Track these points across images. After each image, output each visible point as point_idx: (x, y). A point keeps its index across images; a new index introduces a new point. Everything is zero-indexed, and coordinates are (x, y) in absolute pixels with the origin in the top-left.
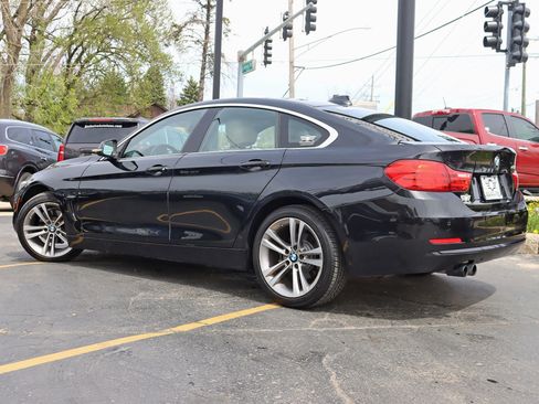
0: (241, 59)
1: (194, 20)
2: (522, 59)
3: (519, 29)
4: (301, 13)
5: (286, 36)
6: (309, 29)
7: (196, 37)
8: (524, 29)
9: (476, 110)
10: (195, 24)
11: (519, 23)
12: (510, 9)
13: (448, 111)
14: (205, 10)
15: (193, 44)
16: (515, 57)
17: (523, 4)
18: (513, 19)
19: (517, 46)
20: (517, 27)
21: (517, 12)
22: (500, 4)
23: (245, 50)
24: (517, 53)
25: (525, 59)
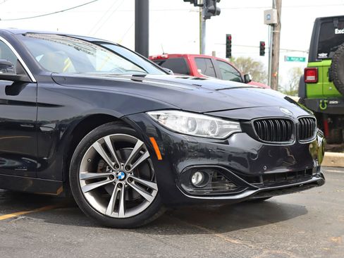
2: (216, 12)
9: (190, 55)
13: (166, 56)
16: (210, 11)
19: (211, 2)
24: (212, 7)
25: (218, 13)
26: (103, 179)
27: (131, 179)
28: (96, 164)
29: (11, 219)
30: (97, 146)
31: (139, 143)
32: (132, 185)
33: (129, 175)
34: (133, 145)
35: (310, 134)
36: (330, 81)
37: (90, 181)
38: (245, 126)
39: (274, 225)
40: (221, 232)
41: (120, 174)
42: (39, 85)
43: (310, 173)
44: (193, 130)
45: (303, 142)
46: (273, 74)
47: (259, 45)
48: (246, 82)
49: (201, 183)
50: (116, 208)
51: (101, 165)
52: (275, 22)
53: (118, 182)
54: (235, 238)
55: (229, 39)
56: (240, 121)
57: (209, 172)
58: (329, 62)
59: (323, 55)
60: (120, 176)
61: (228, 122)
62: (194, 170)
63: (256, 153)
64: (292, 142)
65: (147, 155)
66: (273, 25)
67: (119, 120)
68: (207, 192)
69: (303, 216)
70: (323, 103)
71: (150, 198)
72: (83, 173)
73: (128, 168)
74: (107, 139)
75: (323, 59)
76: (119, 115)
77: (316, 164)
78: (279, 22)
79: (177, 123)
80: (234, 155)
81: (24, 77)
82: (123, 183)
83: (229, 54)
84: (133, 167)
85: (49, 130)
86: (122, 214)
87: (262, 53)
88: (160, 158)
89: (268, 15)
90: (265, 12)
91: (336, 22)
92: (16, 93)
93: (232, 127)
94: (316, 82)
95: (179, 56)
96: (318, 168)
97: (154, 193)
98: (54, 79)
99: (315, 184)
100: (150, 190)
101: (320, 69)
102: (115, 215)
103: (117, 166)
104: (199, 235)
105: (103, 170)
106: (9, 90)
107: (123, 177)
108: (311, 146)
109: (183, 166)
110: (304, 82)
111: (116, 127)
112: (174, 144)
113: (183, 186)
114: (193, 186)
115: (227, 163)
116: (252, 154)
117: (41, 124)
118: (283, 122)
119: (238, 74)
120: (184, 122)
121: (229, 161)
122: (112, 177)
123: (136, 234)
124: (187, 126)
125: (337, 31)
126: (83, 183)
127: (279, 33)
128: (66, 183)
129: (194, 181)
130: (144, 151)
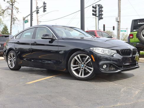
0: (24, 19)
1: (8, 8)
2: (102, 18)
3: (101, 11)
4: (42, 7)
5: (37, 13)
6: (44, 11)
7: (9, 13)
8: (102, 11)
9: (95, 31)
10: (8, 10)
11: (101, 10)
12: (98, 6)
14: (11, 6)
15: (8, 15)
16: (100, 18)
17: (101, 5)
18: (99, 9)
19: (100, 15)
20: (100, 11)
21: (100, 7)
22: (96, 5)
23: (25, 17)
24: (101, 17)
25: (103, 18)
26: (78, 67)
27: (85, 67)
28: (75, 62)
29: (52, 78)
30: (76, 57)
31: (88, 57)
32: (86, 68)
33: (85, 66)
34: (86, 57)
35: (135, 54)
36: (137, 37)
37: (74, 67)
38: (118, 51)
39: (126, 79)
40: (111, 82)
41: (82, 65)
42: (59, 40)
43: (135, 65)
44: (103, 53)
45: (134, 56)
46: (118, 35)
47: (113, 27)
48: (111, 38)
49: (106, 68)
50: (81, 75)
51: (77, 63)
52: (119, 21)
53: (82, 68)
54: (116, 83)
55: (104, 26)
56: (116, 50)
57: (108, 65)
58: (137, 32)
59: (134, 30)
60: (82, 66)
61: (113, 50)
62: (104, 64)
63: (121, 59)
64: (131, 56)
65: (90, 60)
66: (118, 22)
67: (82, 50)
68: (107, 70)
69: (133, 77)
70: (135, 44)
71: (91, 72)
72: (72, 65)
73: (85, 63)
74: (79, 55)
75: (135, 31)
76: (82, 49)
77: (137, 62)
78: (120, 21)
79: (99, 51)
80: (114, 60)
81: (54, 38)
82: (83, 68)
83: (104, 30)
84: (86, 63)
85: (61, 53)
86: (83, 76)
87: (114, 29)
88: (94, 61)
89: (117, 19)
90: (116, 18)
91: (138, 21)
92: (52, 43)
93: (114, 52)
94: (133, 38)
95: (92, 31)
96: (138, 63)
97: (92, 71)
98: (63, 39)
99: (137, 67)
100: (91, 70)
101: (134, 34)
102: (81, 77)
103: (81, 63)
104: (105, 82)
105: (77, 64)
106: (50, 42)
107: (83, 66)
108: (136, 57)
109: (101, 63)
110: (129, 38)
111: (81, 52)
112: (98, 57)
113: (101, 69)
114: (103, 69)
115: (112, 62)
116: (120, 59)
117: (60, 51)
118: (128, 50)
119: (109, 36)
120: (101, 51)
121: (113, 61)
122: (80, 66)
123: (87, 82)
124: (102, 52)
125: (139, 23)
126: (72, 68)
127: (120, 24)
128: (67, 68)
129: (104, 67)
130: (89, 59)
